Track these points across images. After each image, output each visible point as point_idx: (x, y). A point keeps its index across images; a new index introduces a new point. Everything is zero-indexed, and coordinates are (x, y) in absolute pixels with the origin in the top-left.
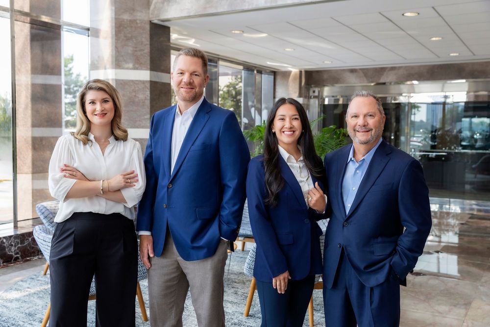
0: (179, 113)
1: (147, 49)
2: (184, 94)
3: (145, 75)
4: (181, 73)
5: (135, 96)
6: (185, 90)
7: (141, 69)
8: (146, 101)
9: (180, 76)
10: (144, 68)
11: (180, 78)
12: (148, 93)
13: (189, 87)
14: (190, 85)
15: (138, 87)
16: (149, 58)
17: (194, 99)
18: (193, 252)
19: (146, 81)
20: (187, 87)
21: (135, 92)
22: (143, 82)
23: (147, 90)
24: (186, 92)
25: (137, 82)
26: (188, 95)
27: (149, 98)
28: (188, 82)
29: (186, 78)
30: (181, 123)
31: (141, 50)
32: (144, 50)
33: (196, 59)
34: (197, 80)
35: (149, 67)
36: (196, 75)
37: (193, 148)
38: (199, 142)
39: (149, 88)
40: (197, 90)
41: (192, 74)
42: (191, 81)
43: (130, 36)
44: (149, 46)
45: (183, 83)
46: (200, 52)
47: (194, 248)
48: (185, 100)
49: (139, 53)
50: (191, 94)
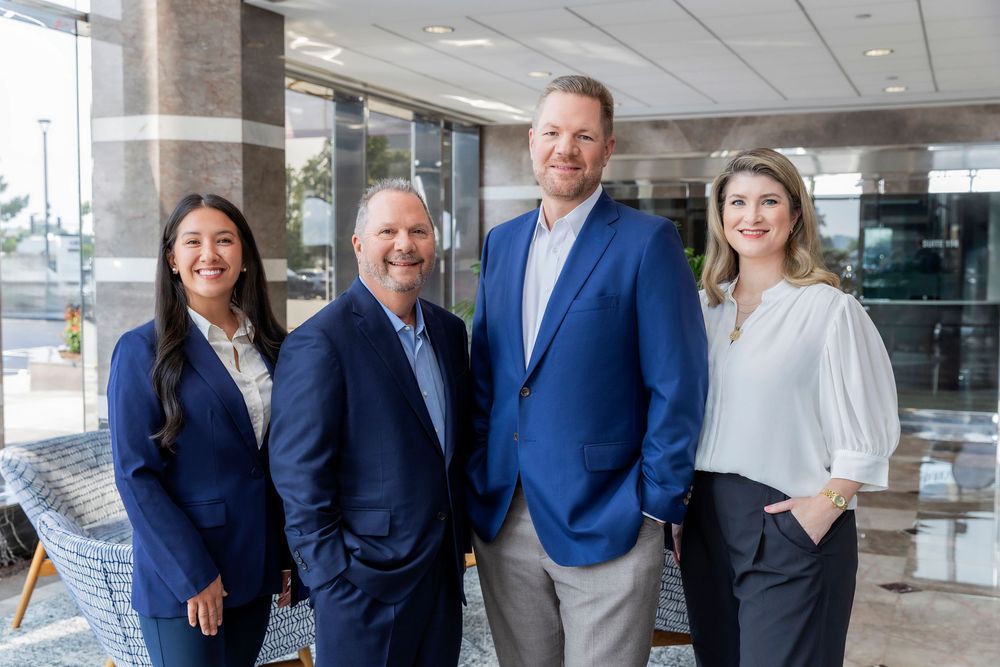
0: (544, 226)
1: (235, 68)
2: (558, 181)
3: (228, 129)
4: (552, 133)
5: (207, 180)
6: (559, 171)
7: (222, 116)
8: (233, 192)
9: (547, 141)
10: (227, 113)
11: (549, 146)
12: (239, 172)
13: (569, 164)
14: (573, 160)
15: (214, 159)
16: (239, 88)
17: (579, 194)
18: (578, 547)
19: (234, 145)
20: (565, 164)
21: (207, 169)
22: (226, 147)
23: (236, 165)
24: (564, 178)
25: (211, 147)
26: (566, 183)
27: (240, 184)
28: (568, 152)
29: (562, 144)
30: (548, 251)
31: (220, 69)
32: (227, 70)
33: (586, 101)
34: (587, 150)
35: (240, 110)
36: (586, 138)
37: (577, 305)
38: (590, 292)
39: (240, 160)
40: (587, 171)
41: (578, 135)
42: (575, 150)
43: (193, 34)
44: (238, 60)
45: (555, 156)
46: (597, 84)
47: (579, 537)
48: (558, 195)
49: (215, 77)
50: (573, 182)
